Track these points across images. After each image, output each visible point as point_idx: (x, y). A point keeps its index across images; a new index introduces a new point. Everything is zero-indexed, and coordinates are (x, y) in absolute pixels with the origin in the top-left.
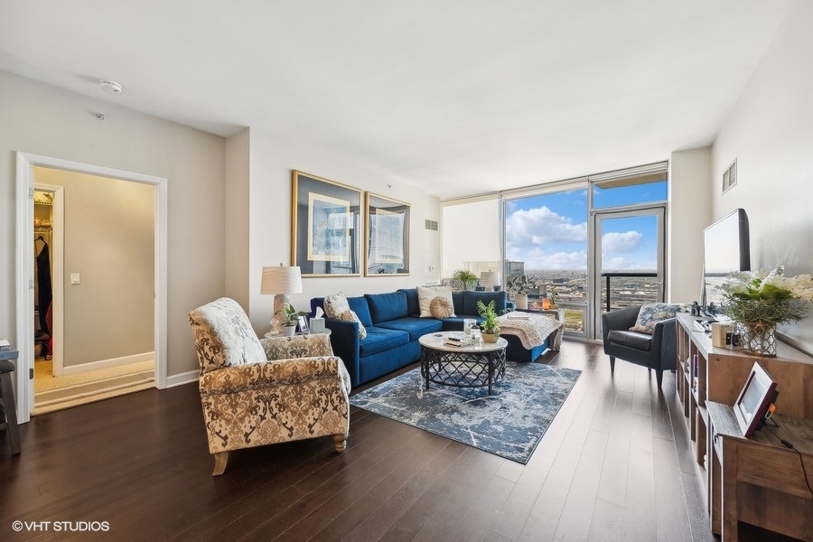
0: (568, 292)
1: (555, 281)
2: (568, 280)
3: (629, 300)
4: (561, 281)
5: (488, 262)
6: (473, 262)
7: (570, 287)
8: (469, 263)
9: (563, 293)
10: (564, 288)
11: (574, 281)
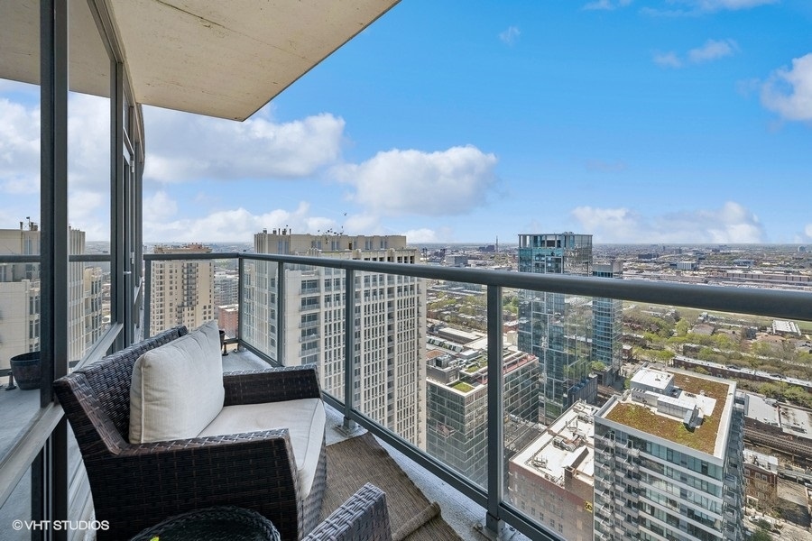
0: (657, 270)
1: (640, 256)
2: (658, 256)
3: (739, 280)
4: (649, 256)
5: (546, 236)
6: (530, 236)
7: (660, 263)
8: (525, 236)
9: (650, 270)
10: (652, 265)
11: (666, 257)
